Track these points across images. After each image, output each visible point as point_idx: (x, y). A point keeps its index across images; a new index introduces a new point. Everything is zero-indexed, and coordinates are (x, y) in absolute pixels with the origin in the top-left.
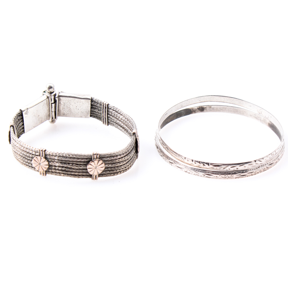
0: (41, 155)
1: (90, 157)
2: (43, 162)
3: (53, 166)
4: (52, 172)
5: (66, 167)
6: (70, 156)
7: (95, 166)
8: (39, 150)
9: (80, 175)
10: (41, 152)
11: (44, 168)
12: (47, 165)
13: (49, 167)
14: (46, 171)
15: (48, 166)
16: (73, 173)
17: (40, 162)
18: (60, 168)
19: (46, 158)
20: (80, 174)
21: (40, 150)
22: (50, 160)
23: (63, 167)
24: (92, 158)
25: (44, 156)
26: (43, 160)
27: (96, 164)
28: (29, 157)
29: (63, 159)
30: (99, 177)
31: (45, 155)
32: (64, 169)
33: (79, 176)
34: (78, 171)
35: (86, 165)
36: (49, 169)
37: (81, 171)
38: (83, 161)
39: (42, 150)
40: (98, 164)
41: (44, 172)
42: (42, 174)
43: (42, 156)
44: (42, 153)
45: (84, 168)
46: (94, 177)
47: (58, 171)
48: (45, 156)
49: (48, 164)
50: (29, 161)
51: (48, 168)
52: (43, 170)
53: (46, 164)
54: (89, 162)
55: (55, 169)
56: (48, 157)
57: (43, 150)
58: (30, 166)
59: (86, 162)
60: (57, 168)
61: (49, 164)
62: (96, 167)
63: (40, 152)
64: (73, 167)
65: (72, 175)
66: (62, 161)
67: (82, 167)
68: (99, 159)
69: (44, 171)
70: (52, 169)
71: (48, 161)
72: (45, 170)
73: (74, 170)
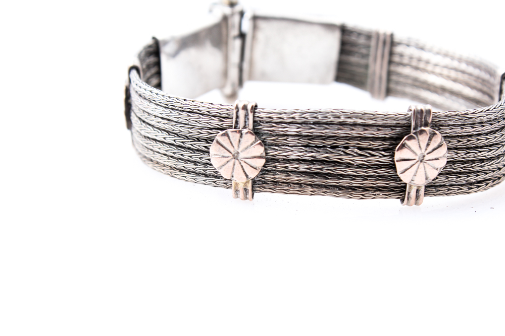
0: (241, 124)
1: (405, 122)
2: (246, 148)
3: (278, 161)
4: (276, 183)
5: (322, 162)
6: (339, 117)
7: (419, 152)
8: (234, 108)
9: (365, 189)
10: (242, 113)
11: (248, 170)
12: (260, 157)
13: (264, 166)
14: (254, 182)
15: (263, 161)
16: (344, 182)
17: (236, 147)
18: (302, 167)
19: (256, 132)
20: (367, 183)
21: (237, 107)
22: (269, 140)
23: (313, 161)
24: (410, 126)
25: (251, 127)
26: (249, 138)
27: (423, 145)
28: (198, 140)
29: (316, 131)
30: (425, 194)
31: (254, 122)
32: (315, 168)
33: (363, 191)
34: (361, 172)
35: (391, 151)
36: (264, 171)
37: (371, 172)
38: (380, 134)
39: (245, 108)
40: (428, 145)
41: (249, 187)
42: (241, 193)
43: (245, 127)
44: (246, 116)
45: (382, 160)
46: (413, 194)
47: (294, 178)
48: (254, 126)
49: (264, 155)
50: (196, 157)
51: (262, 170)
52: (247, 176)
53: (259, 154)
54: (398, 138)
55: (286, 172)
56: (265, 128)
57: (249, 107)
58: (198, 174)
59: (391, 138)
60: (291, 167)
61: (267, 154)
62: (424, 156)
63: (237, 112)
64: (346, 159)
65: (340, 188)
66: (311, 137)
67: (377, 158)
68: (432, 127)
69: (247, 182)
70: (273, 172)
71: (264, 143)
72: (253, 174)
73: (349, 171)
